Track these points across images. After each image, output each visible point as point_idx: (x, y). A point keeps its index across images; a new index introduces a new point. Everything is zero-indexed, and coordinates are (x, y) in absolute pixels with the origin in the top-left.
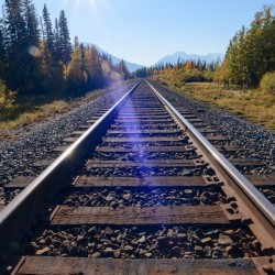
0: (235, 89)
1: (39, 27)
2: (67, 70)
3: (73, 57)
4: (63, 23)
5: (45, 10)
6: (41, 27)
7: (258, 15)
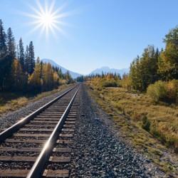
0: (134, 93)
1: (16, 50)
2: (30, 78)
3: (36, 69)
4: (31, 48)
5: (21, 41)
6: (17, 50)
7: (146, 50)
